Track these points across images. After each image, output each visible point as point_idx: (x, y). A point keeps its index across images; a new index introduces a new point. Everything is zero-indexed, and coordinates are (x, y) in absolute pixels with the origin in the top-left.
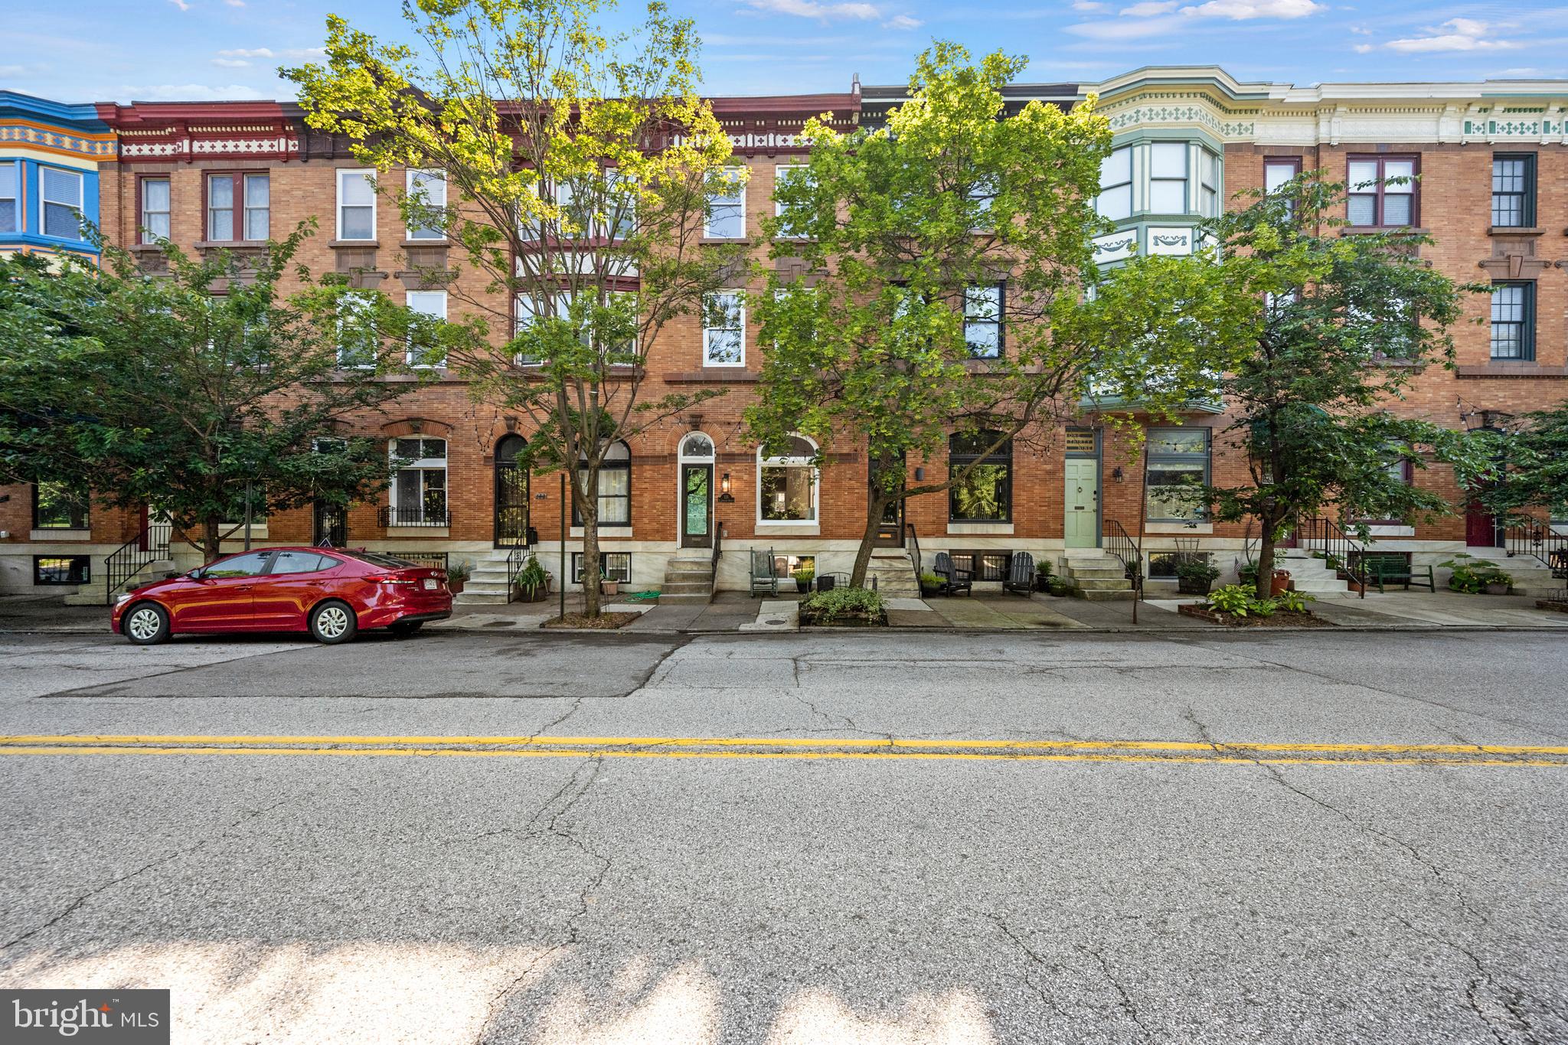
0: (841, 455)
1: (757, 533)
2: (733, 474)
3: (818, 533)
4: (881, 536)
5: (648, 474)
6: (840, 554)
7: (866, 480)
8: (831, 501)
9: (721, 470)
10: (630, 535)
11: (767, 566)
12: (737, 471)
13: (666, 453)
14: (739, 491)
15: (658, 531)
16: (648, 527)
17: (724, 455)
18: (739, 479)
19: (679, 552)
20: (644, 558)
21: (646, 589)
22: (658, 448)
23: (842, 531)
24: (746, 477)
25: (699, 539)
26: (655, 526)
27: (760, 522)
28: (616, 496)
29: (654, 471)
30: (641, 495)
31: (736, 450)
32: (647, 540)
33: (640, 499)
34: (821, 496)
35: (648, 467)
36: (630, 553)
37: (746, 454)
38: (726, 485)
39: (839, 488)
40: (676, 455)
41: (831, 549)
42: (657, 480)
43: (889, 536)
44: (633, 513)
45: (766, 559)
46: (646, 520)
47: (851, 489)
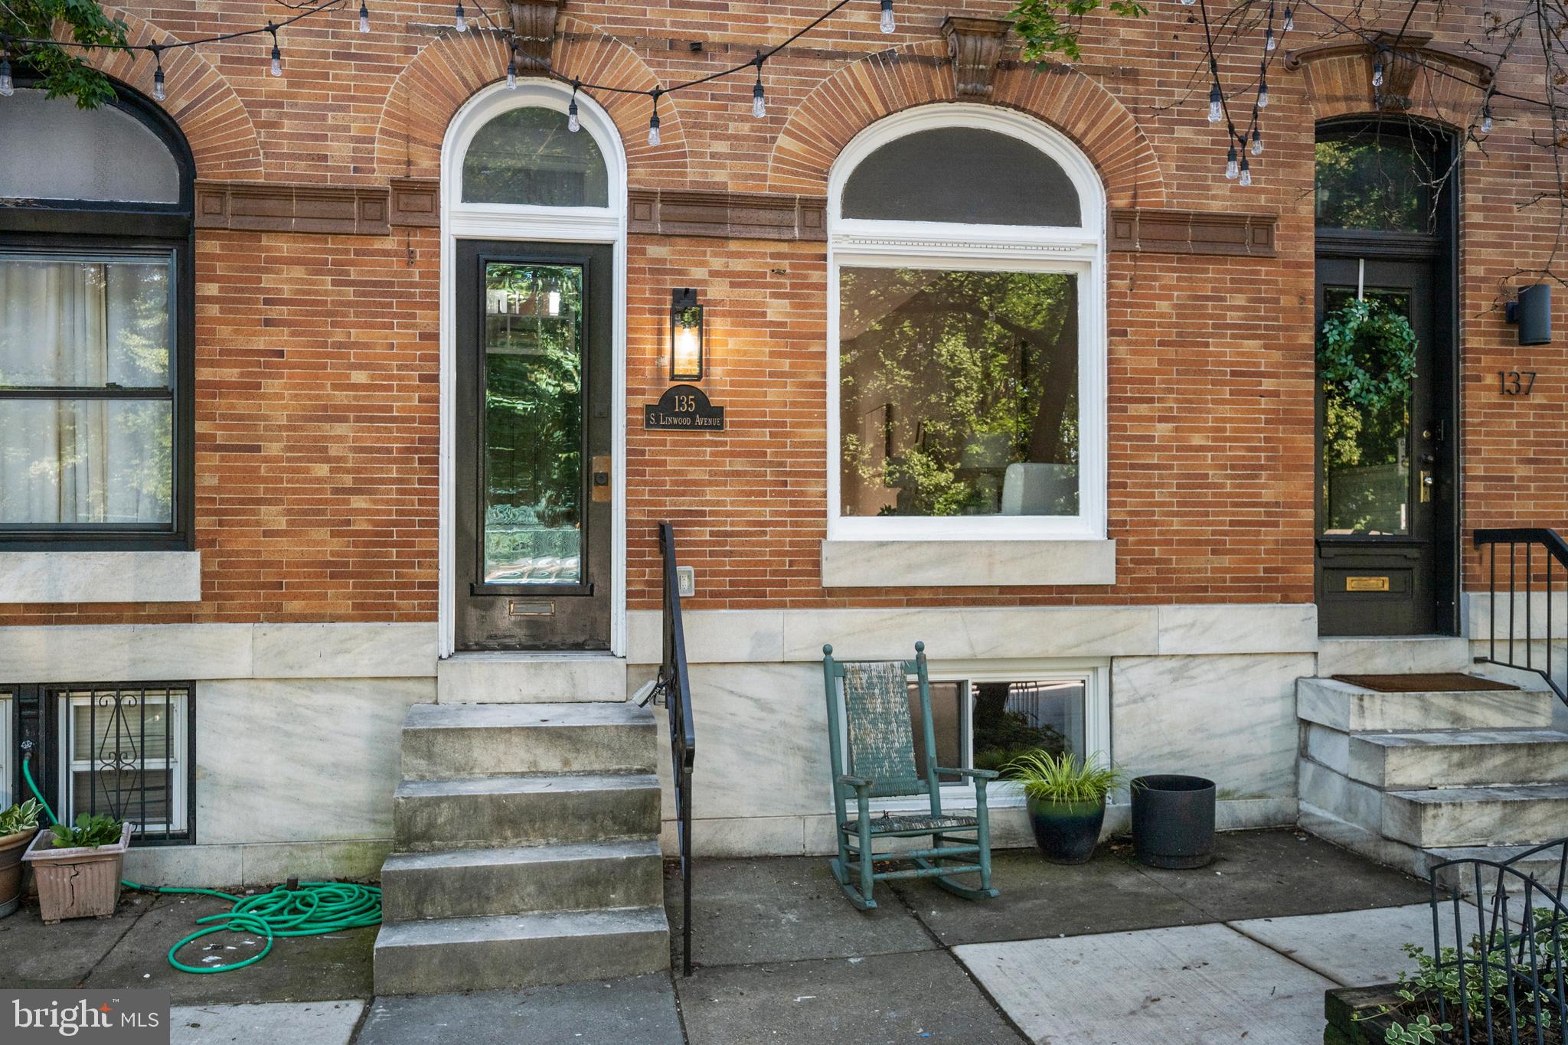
0: (1204, 220)
1: (830, 579)
2: (717, 291)
3: (1102, 571)
4: (1352, 584)
5: (285, 281)
6: (1202, 671)
7: (1307, 338)
8: (1162, 430)
9: (658, 270)
10: (190, 590)
11: (902, 737)
12: (738, 280)
13: (379, 178)
14: (747, 375)
15: (336, 570)
16: (287, 550)
17: (672, 199)
18: (748, 316)
19: (449, 674)
20: (263, 711)
21: (275, 870)
22: (339, 151)
23: (1206, 564)
24: (777, 309)
25: (545, 610)
26: (325, 544)
27: (842, 528)
28: (113, 392)
29: (317, 267)
30: (249, 388)
31: (725, 178)
32: (278, 616)
33: (242, 406)
34: (1116, 403)
35: (284, 247)
36: (189, 687)
37: (783, 204)
38: (686, 344)
39: (1196, 369)
40: (431, 189)
41: (1166, 645)
42: (335, 314)
43: (1379, 583)
44: (206, 480)
45: (898, 705)
46: (274, 517)
47: (1244, 374)
